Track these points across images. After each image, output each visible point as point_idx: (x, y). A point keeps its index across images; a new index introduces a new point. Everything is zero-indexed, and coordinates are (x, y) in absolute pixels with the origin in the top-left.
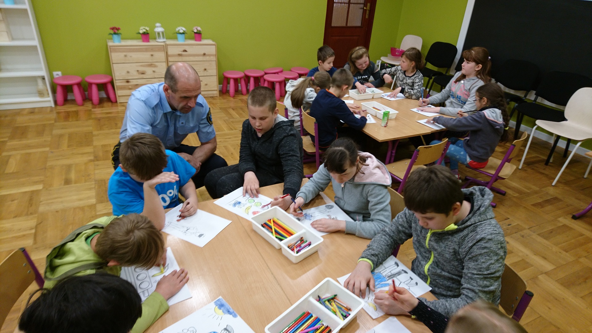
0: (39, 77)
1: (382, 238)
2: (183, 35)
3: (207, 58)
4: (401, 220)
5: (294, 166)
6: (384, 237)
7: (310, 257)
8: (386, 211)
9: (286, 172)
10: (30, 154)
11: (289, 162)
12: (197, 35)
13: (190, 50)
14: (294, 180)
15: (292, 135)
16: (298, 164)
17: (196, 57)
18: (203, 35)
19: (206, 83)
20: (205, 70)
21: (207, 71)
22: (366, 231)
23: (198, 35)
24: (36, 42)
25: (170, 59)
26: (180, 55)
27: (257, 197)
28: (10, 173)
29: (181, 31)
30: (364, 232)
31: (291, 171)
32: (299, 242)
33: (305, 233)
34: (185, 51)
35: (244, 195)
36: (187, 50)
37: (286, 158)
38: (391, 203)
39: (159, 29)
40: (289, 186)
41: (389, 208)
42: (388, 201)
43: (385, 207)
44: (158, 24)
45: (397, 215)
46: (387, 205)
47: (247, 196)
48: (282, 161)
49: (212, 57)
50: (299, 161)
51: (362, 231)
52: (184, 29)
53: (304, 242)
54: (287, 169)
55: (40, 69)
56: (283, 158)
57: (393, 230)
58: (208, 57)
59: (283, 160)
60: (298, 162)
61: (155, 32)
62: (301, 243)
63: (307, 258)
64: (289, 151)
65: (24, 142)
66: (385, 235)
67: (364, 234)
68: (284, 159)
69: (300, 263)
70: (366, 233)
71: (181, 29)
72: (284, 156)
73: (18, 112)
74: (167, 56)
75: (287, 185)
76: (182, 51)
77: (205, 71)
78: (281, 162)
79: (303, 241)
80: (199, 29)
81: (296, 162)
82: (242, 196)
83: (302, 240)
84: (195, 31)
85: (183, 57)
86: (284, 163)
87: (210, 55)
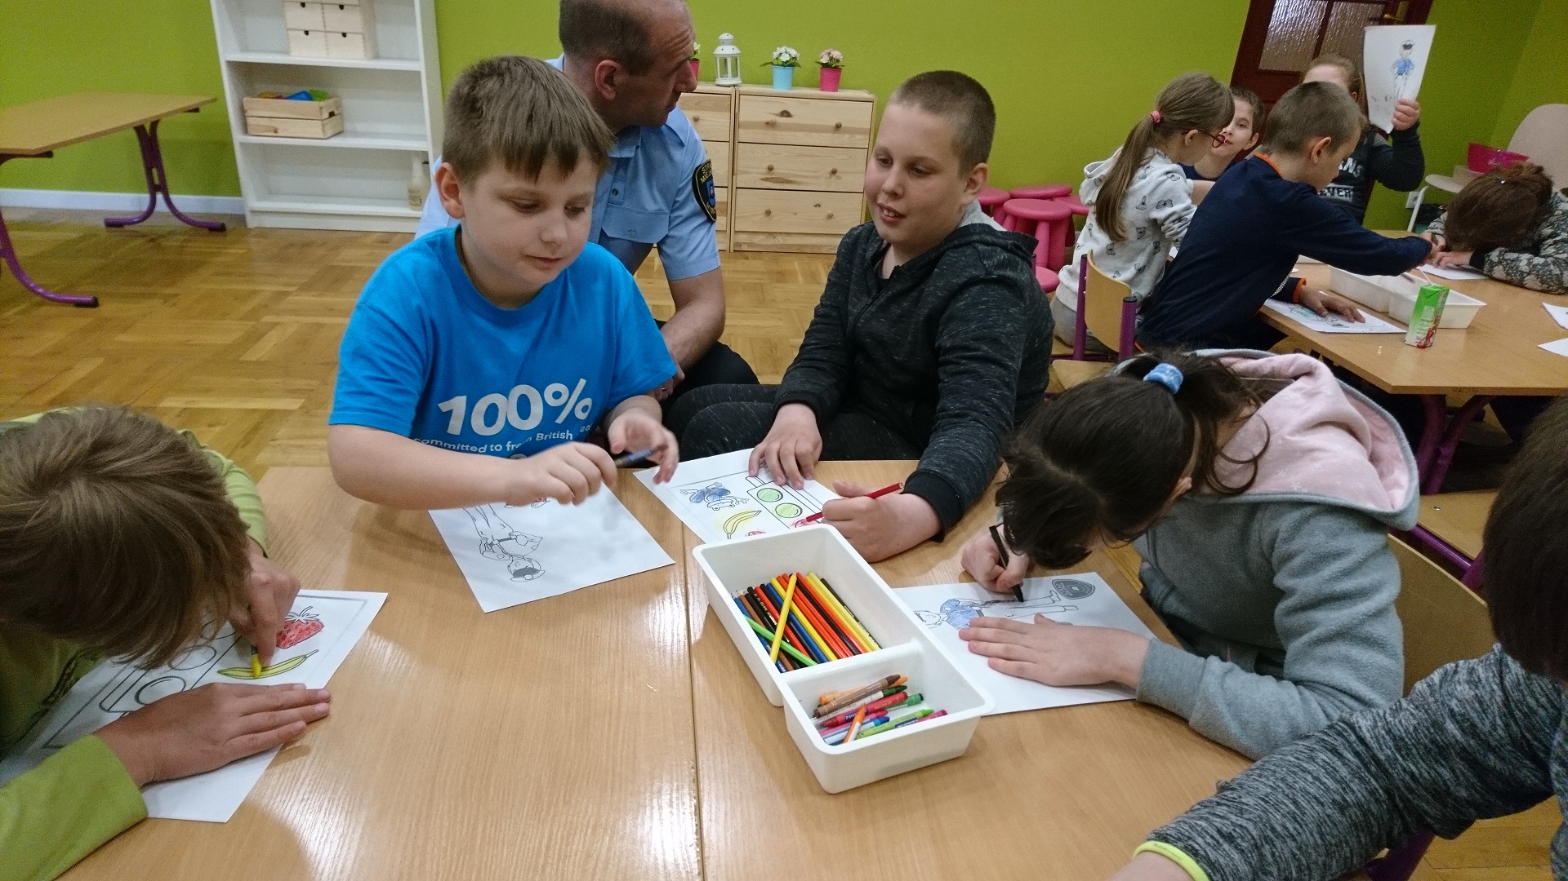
0: (416, 153)
1: (1312, 759)
2: (789, 70)
3: (843, 139)
4: (1464, 690)
5: (982, 398)
6: (1323, 756)
7: (914, 778)
8: (1370, 642)
9: (943, 417)
10: (320, 326)
11: (969, 381)
12: (827, 72)
13: (803, 113)
14: (967, 451)
15: (1003, 281)
16: (1003, 398)
17: (814, 134)
18: (845, 74)
19: (830, 212)
20: (834, 172)
21: (839, 178)
22: (1246, 715)
23: (831, 73)
24: (419, 66)
25: (743, 135)
26: (770, 125)
27: (798, 487)
28: (250, 362)
29: (785, 58)
30: (1237, 716)
31: (968, 415)
32: (880, 694)
33: (917, 658)
34: (785, 114)
35: (753, 473)
36: (792, 113)
37: (958, 364)
38: (1402, 603)
39: (727, 50)
40: (937, 466)
41: (1391, 630)
42: (1389, 593)
43: (1362, 622)
44: (725, 36)
45: (1450, 666)
46: (1379, 614)
47: (763, 476)
48: (942, 376)
49: (858, 137)
50: (1010, 388)
51: (1222, 708)
52: (794, 53)
53: (906, 697)
54: (949, 404)
55: (422, 137)
56: (949, 363)
57: (1399, 731)
58: (847, 136)
59: (945, 372)
60: (1005, 388)
61: (715, 57)
62: (889, 701)
63: (900, 781)
64: (976, 339)
65: (328, 299)
66: (1334, 751)
67: (1234, 728)
68: (950, 368)
69: (851, 796)
70: (1244, 725)
71: (786, 52)
72: (950, 357)
73: (353, 239)
74: (736, 125)
75: (933, 464)
76: (777, 115)
77: (834, 178)
78: (939, 381)
79: (897, 697)
80: (836, 54)
81: (996, 387)
82: (747, 474)
83: (894, 689)
84: (825, 60)
85: (778, 133)
86: (946, 381)
87: (852, 131)
